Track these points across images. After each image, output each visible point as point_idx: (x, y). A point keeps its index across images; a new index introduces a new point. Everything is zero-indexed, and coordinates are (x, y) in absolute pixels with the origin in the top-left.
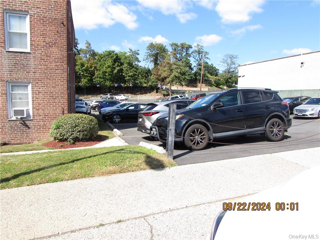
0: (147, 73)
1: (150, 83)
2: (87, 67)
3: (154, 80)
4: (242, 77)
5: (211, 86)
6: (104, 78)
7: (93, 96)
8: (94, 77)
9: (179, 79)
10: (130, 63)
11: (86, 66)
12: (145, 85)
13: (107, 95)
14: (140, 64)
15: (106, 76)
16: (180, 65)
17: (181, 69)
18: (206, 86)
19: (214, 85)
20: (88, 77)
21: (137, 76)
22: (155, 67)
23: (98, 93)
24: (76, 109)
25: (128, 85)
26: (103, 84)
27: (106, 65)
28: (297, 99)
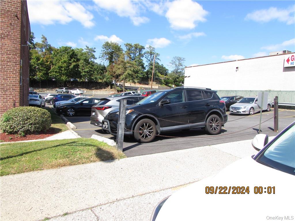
0: (102, 70)
1: (105, 80)
2: (43, 60)
3: (109, 77)
4: (188, 77)
5: (161, 84)
6: (59, 72)
7: (48, 89)
8: (49, 71)
9: (132, 77)
10: (86, 59)
11: (41, 60)
12: (100, 81)
13: (62, 89)
14: (96, 61)
15: (62, 70)
16: (133, 64)
17: (134, 67)
18: (156, 84)
19: (164, 84)
20: (44, 71)
21: (92, 72)
22: (110, 65)
23: (53, 87)
24: (30, 102)
25: (84, 80)
26: (58, 78)
27: (62, 60)
28: (232, 98)
